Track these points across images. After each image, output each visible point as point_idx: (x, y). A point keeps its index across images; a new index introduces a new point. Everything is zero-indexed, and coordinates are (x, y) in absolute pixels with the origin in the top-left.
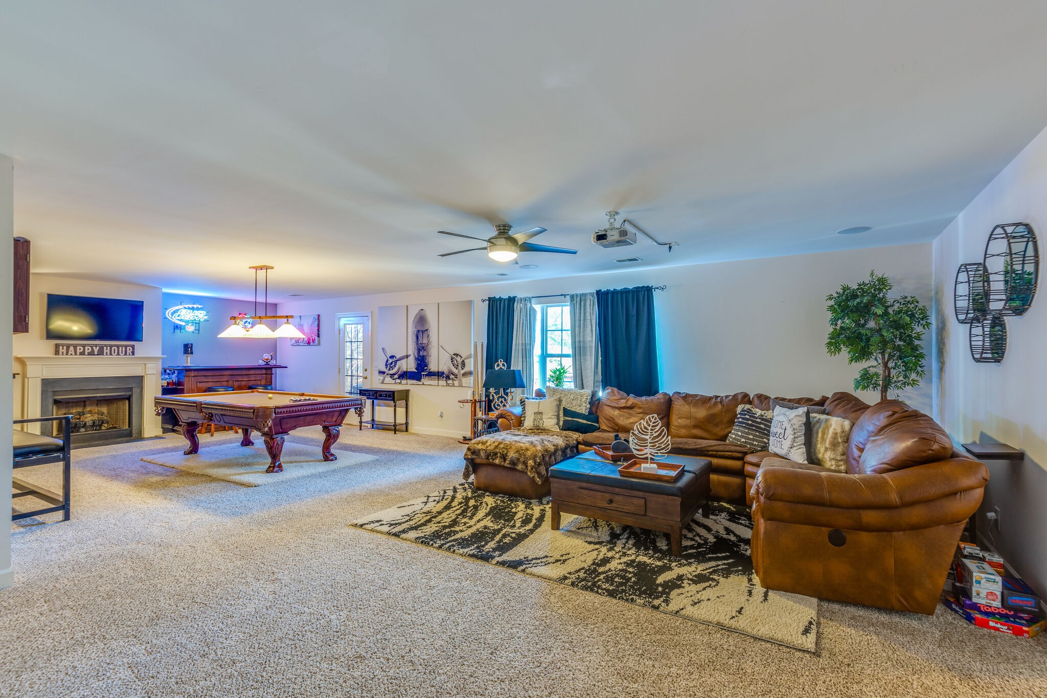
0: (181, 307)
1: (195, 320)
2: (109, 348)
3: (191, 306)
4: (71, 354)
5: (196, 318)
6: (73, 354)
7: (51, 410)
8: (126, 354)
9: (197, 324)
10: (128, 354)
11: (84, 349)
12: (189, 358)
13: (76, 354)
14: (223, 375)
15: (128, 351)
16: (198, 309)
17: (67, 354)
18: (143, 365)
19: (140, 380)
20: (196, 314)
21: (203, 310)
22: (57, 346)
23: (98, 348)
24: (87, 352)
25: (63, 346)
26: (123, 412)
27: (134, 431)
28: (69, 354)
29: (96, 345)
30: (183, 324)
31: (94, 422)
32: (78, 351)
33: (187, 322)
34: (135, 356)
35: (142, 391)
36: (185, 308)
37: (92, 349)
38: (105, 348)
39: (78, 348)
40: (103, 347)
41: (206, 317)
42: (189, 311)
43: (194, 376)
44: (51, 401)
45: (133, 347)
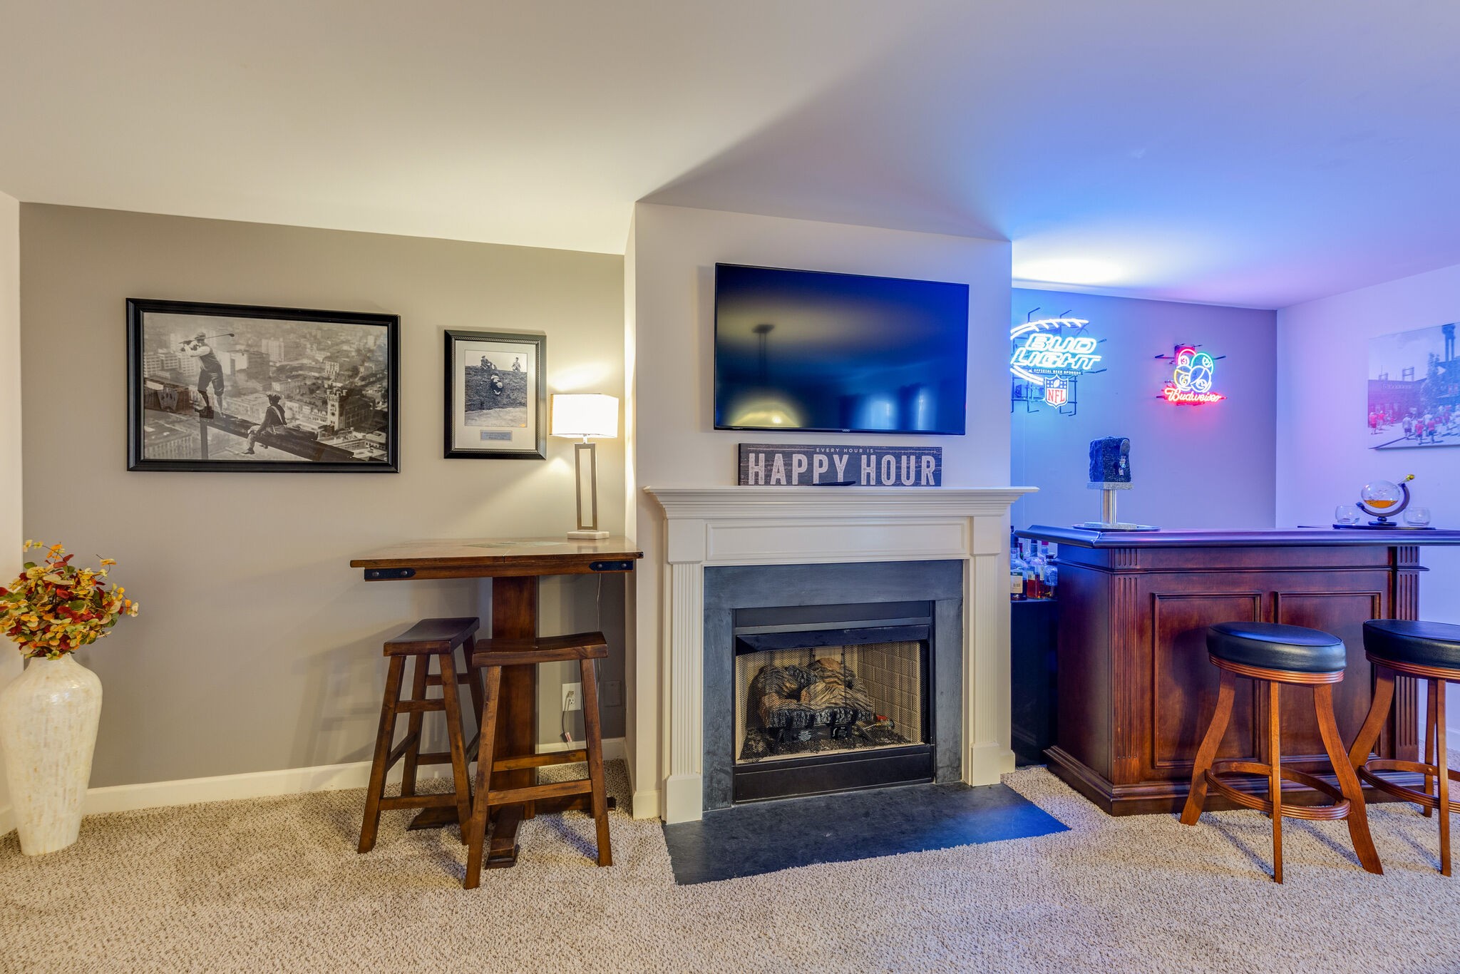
0: (1032, 326)
1: (1069, 368)
2: (873, 458)
3: (1055, 322)
4: (778, 482)
5: (1072, 361)
6: (784, 481)
7: (729, 677)
8: (917, 483)
9: (1072, 378)
10: (924, 481)
11: (811, 464)
12: (1114, 497)
13: (789, 482)
14: (1241, 570)
15: (925, 471)
16: (1076, 331)
17: (767, 483)
18: (966, 522)
19: (954, 570)
20: (1071, 349)
21: (1088, 335)
22: (742, 451)
23: (845, 458)
24: (817, 471)
25: (757, 453)
26: (910, 682)
27: (942, 759)
28: (773, 481)
29: (842, 447)
30: (1038, 381)
31: (833, 715)
32: (796, 471)
33: (1048, 374)
34: (946, 486)
35: (959, 615)
36: (1042, 330)
37: (832, 463)
38: (864, 458)
39: (796, 458)
40: (859, 455)
41: (1097, 358)
42: (1053, 339)
43: (1147, 571)
44: (728, 644)
45: (937, 454)
